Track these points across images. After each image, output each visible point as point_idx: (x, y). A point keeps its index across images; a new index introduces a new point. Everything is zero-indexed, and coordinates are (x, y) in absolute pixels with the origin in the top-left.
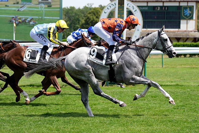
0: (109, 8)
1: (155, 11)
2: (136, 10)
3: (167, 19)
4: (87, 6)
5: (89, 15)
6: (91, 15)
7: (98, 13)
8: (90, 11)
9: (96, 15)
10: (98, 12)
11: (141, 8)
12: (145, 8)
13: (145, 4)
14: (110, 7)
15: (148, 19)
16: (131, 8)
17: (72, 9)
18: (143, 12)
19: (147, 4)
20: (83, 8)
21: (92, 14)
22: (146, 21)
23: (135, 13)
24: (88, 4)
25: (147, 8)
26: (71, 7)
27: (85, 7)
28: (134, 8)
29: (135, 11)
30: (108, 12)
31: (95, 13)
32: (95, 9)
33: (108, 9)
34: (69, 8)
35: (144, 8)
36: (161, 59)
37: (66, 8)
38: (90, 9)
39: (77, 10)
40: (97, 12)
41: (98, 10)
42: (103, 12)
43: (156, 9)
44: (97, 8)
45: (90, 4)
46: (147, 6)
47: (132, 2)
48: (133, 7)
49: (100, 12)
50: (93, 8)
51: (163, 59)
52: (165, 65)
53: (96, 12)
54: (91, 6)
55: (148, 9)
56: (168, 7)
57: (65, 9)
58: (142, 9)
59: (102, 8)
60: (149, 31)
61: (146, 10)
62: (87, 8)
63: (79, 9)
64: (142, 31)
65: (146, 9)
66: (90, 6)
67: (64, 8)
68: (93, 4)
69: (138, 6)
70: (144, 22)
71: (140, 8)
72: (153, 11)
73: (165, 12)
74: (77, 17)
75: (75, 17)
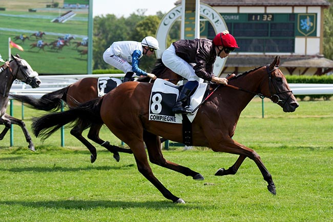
0: (172, 16)
1: (251, 22)
2: (218, 20)
3: (271, 36)
4: (137, 13)
6: (142, 28)
7: (153, 26)
8: (141, 22)
9: (152, 29)
10: (155, 23)
11: (228, 17)
12: (235, 16)
13: (234, 10)
14: (174, 14)
15: (239, 36)
16: (210, 16)
17: (111, 17)
18: (231, 24)
19: (238, 10)
20: (130, 17)
21: (144, 27)
23: (217, 26)
24: (138, 11)
25: (238, 17)
26: (108, 15)
27: (133, 16)
28: (214, 17)
29: (216, 22)
31: (150, 25)
32: (150, 18)
33: (170, 18)
34: (105, 16)
35: (232, 17)
36: (261, 105)
37: (100, 16)
38: (142, 18)
39: (118, 20)
40: (153, 23)
41: (154, 19)
42: (162, 24)
43: (253, 19)
44: (153, 17)
45: (142, 10)
46: (238, 14)
47: (212, 6)
48: (213, 14)
49: (158, 23)
50: (146, 17)
51: (264, 104)
52: (267, 114)
53: (151, 23)
54: (143, 13)
55: (239, 18)
56: (273, 15)
57: (98, 19)
58: (230, 19)
59: (161, 16)
60: (241, 55)
61: (237, 20)
62: (138, 16)
63: (123, 18)
65: (235, 19)
66: (141, 13)
67: (96, 17)
68: (147, 10)
69: (222, 14)
71: (226, 16)
72: (247, 22)
73: (268, 24)
74: (119, 32)
75: (115, 33)
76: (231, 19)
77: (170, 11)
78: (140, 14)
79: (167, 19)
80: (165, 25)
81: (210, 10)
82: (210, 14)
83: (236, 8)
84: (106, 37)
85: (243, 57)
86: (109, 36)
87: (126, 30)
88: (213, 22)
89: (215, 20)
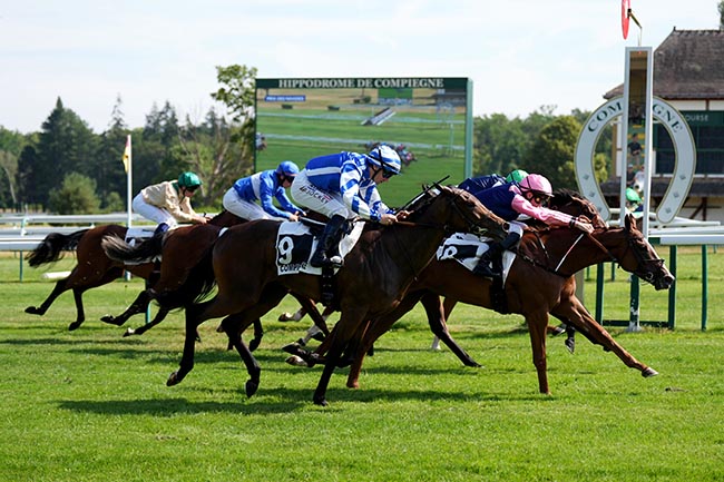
0: (602, 116)
2: (677, 123)
4: (540, 112)
5: (545, 137)
6: (550, 135)
7: (567, 131)
8: (548, 126)
9: (565, 136)
10: (571, 128)
11: (691, 118)
12: (702, 116)
13: (701, 106)
14: (606, 114)
15: (709, 147)
16: (663, 117)
17: (500, 119)
18: (696, 128)
19: (708, 105)
20: (528, 119)
21: (553, 133)
22: (704, 153)
24: (542, 108)
25: (706, 117)
26: (495, 116)
27: (535, 116)
28: (671, 117)
29: (673, 126)
30: (599, 126)
31: (562, 131)
32: (561, 119)
33: (598, 118)
34: (489, 117)
35: (698, 118)
37: (482, 117)
38: (549, 119)
39: (511, 123)
40: (567, 127)
41: (569, 122)
42: (587, 128)
44: (567, 118)
45: (548, 107)
46: (707, 112)
47: (666, 99)
48: (669, 113)
49: (575, 128)
50: (555, 117)
53: (564, 128)
54: (550, 112)
55: (710, 118)
57: (479, 121)
58: (694, 120)
59: (583, 117)
61: (704, 121)
62: (541, 116)
63: (518, 120)
64: (694, 180)
65: (702, 119)
66: (548, 111)
67: (476, 119)
69: (683, 113)
70: (699, 156)
71: (689, 116)
74: (512, 141)
75: (505, 143)
76: (696, 121)
77: (598, 109)
78: (545, 113)
79: (593, 121)
80: (590, 130)
81: (664, 106)
82: (664, 112)
83: (704, 103)
84: (492, 151)
85: (716, 182)
86: (496, 148)
87: (523, 139)
88: (668, 125)
89: (673, 122)
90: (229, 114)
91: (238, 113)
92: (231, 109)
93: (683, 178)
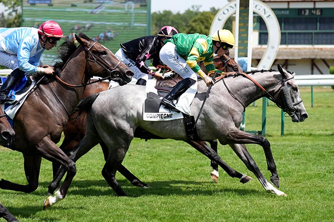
0: (226, 12)
1: (300, 16)
2: (270, 15)
3: (320, 29)
4: (191, 9)
5: (194, 24)
6: (197, 23)
7: (207, 21)
8: (196, 18)
9: (205, 24)
10: (209, 19)
11: (278, 12)
12: (285, 11)
13: (285, 6)
14: (228, 10)
15: (289, 30)
16: (262, 12)
18: (281, 19)
19: (288, 5)
20: (184, 14)
21: (199, 22)
22: (285, 33)
23: (268, 20)
24: (193, 7)
25: (288, 12)
26: (165, 12)
27: (189, 12)
28: (266, 12)
29: (267, 17)
30: (224, 18)
31: (204, 21)
32: (203, 14)
33: (224, 13)
34: (162, 12)
35: (283, 12)
36: (311, 94)
37: (158, 13)
38: (197, 14)
39: (175, 16)
40: (207, 19)
41: (207, 15)
42: (217, 19)
43: (303, 13)
44: (207, 13)
45: (196, 6)
46: (288, 9)
47: (264, 2)
48: (265, 10)
49: (211, 18)
50: (200, 12)
51: (313, 94)
52: (316, 103)
53: (205, 19)
54: (198, 9)
55: (290, 12)
56: (321, 10)
57: (155, 15)
58: (280, 14)
59: (214, 12)
60: (290, 49)
61: (286, 15)
62: (192, 12)
63: (178, 14)
64: (280, 49)
65: (285, 13)
66: (196, 9)
68: (201, 6)
69: (273, 9)
70: (283, 35)
71: (277, 11)
72: (297, 16)
73: (317, 18)
76: (282, 14)
77: (224, 7)
78: (194, 10)
79: (221, 14)
80: (219, 20)
81: (262, 6)
82: (262, 9)
83: (286, 4)
85: (293, 50)
88: (264, 17)
89: (267, 15)
90: (6, 11)
91: (11, 10)
92: (7, 8)
93: (273, 48)
